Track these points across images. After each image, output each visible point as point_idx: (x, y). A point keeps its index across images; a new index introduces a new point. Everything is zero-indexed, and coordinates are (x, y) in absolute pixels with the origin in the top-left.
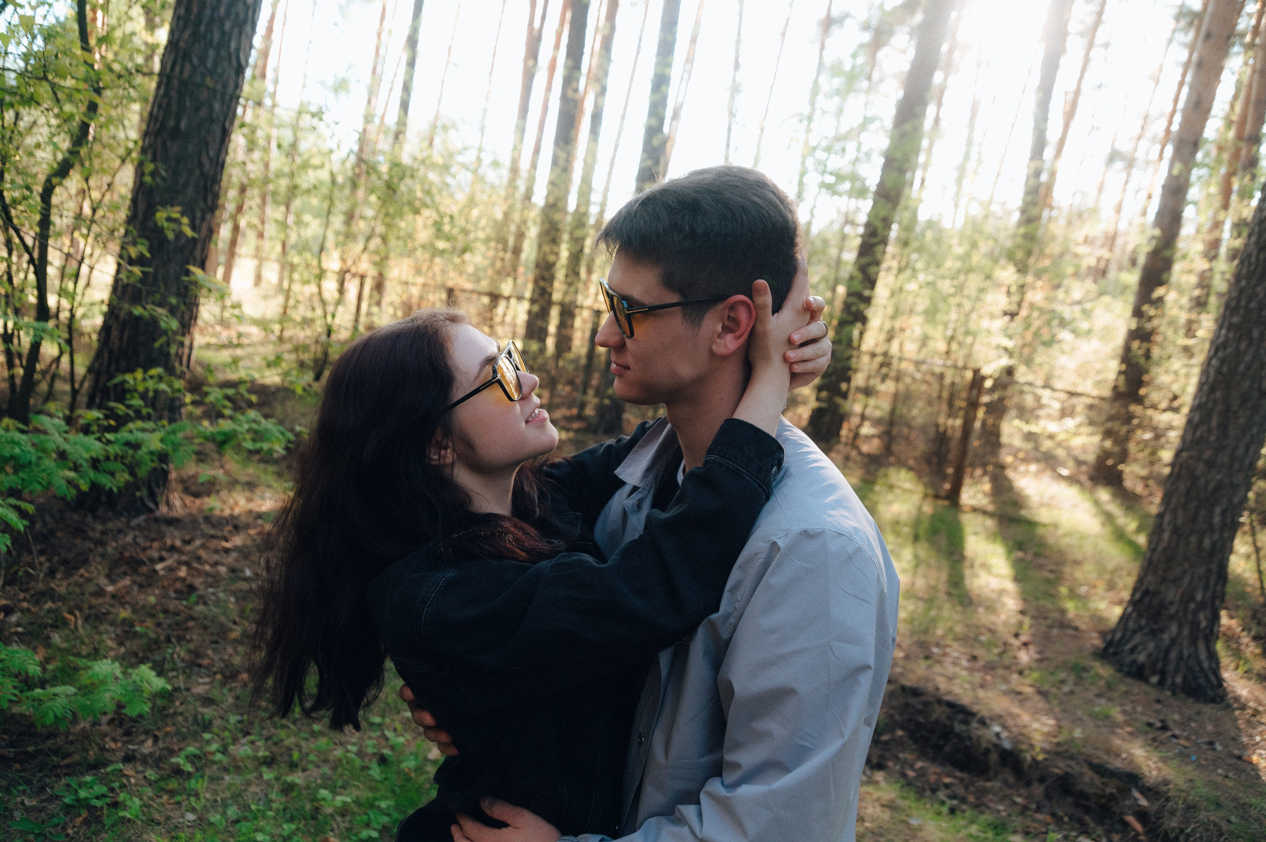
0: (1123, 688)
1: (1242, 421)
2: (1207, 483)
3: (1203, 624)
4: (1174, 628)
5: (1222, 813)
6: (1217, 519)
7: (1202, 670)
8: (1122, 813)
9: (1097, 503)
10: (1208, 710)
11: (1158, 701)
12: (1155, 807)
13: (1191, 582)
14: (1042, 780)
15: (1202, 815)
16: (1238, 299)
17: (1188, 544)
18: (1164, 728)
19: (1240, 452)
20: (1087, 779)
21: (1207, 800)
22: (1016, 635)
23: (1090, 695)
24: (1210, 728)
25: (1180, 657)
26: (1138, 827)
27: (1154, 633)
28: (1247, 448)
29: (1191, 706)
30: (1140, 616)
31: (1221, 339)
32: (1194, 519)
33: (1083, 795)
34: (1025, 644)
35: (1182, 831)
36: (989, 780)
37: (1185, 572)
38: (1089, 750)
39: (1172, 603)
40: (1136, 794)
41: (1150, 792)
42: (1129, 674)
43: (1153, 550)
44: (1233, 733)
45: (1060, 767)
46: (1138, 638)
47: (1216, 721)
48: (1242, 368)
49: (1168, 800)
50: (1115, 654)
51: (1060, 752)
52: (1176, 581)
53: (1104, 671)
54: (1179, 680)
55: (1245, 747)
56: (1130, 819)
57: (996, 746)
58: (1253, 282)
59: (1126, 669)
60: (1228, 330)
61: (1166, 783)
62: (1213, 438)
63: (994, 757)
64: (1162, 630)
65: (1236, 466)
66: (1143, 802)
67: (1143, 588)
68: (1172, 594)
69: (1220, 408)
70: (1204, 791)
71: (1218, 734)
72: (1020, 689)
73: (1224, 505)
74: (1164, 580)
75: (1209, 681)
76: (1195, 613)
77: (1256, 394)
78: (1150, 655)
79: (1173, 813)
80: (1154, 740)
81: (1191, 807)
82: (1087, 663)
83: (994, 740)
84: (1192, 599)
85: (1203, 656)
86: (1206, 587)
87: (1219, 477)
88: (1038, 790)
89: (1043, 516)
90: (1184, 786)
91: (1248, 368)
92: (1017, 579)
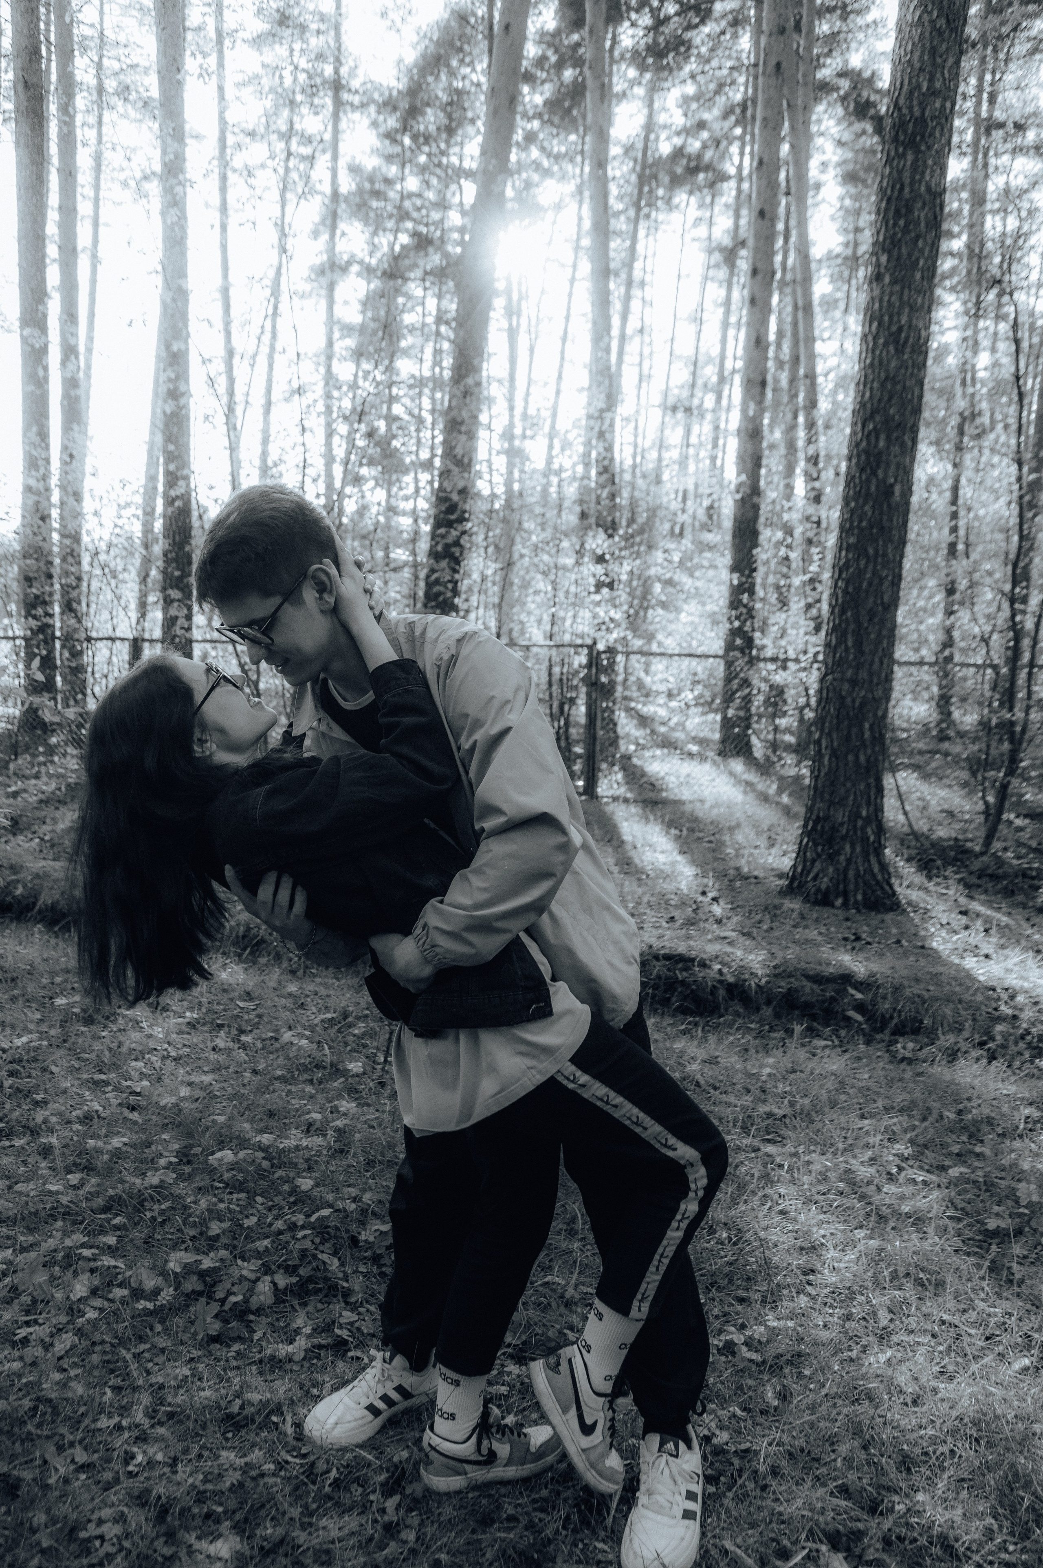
0: (815, 916)
1: (873, 636)
2: (853, 701)
3: (872, 838)
4: (848, 848)
5: (922, 986)
6: (867, 734)
7: (878, 882)
8: (844, 1010)
9: (732, 774)
10: (889, 917)
11: (847, 919)
12: (870, 996)
13: (855, 799)
14: (768, 1003)
15: (907, 992)
16: (851, 519)
17: (847, 764)
18: (858, 939)
19: (876, 666)
20: (808, 990)
21: (908, 978)
22: (704, 893)
23: (788, 927)
24: (894, 931)
25: (858, 875)
26: (859, 1018)
27: (831, 858)
28: (881, 663)
29: (875, 918)
30: (816, 845)
31: (843, 561)
32: (848, 739)
33: (808, 1005)
34: (715, 899)
35: (894, 1009)
36: (721, 1016)
37: (848, 791)
38: (803, 965)
39: (842, 824)
40: (852, 991)
41: (862, 986)
42: (816, 903)
43: (817, 778)
44: (913, 930)
45: (783, 985)
46: (818, 865)
47: (898, 924)
48: (865, 585)
49: (878, 988)
50: (800, 886)
51: (780, 973)
52: (842, 802)
53: (794, 905)
54: (859, 897)
55: (924, 938)
56: (852, 1013)
57: (721, 982)
58: (861, 501)
59: (812, 899)
60: (847, 550)
61: (873, 975)
62: (851, 657)
63: (722, 993)
64: (838, 853)
65: (875, 680)
66: (859, 996)
67: (814, 817)
68: (840, 816)
69: (852, 627)
70: (904, 973)
71: (902, 934)
72: (723, 934)
73: (871, 720)
74: (831, 803)
75: (885, 892)
76: (863, 829)
77: (880, 608)
78: (831, 879)
79: (884, 998)
80: (853, 949)
81: (897, 989)
82: (777, 901)
83: (718, 977)
84: (858, 816)
85: (876, 870)
86: (868, 803)
87: (863, 693)
88: (767, 1012)
89: (685, 795)
90: (889, 972)
91: (870, 584)
92: (682, 852)
